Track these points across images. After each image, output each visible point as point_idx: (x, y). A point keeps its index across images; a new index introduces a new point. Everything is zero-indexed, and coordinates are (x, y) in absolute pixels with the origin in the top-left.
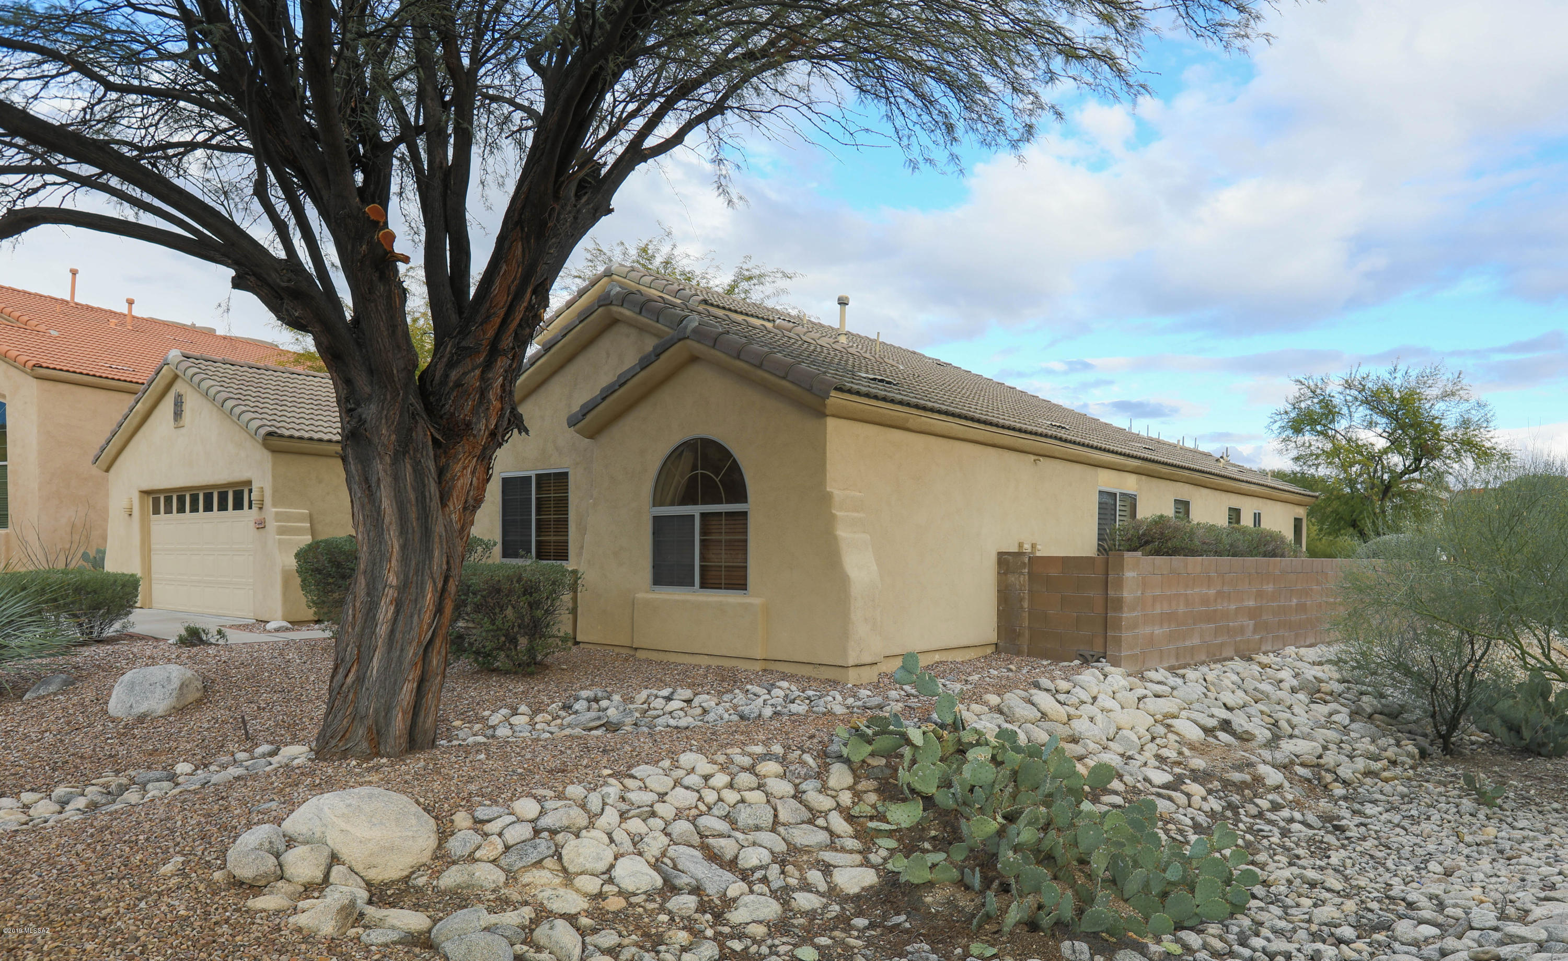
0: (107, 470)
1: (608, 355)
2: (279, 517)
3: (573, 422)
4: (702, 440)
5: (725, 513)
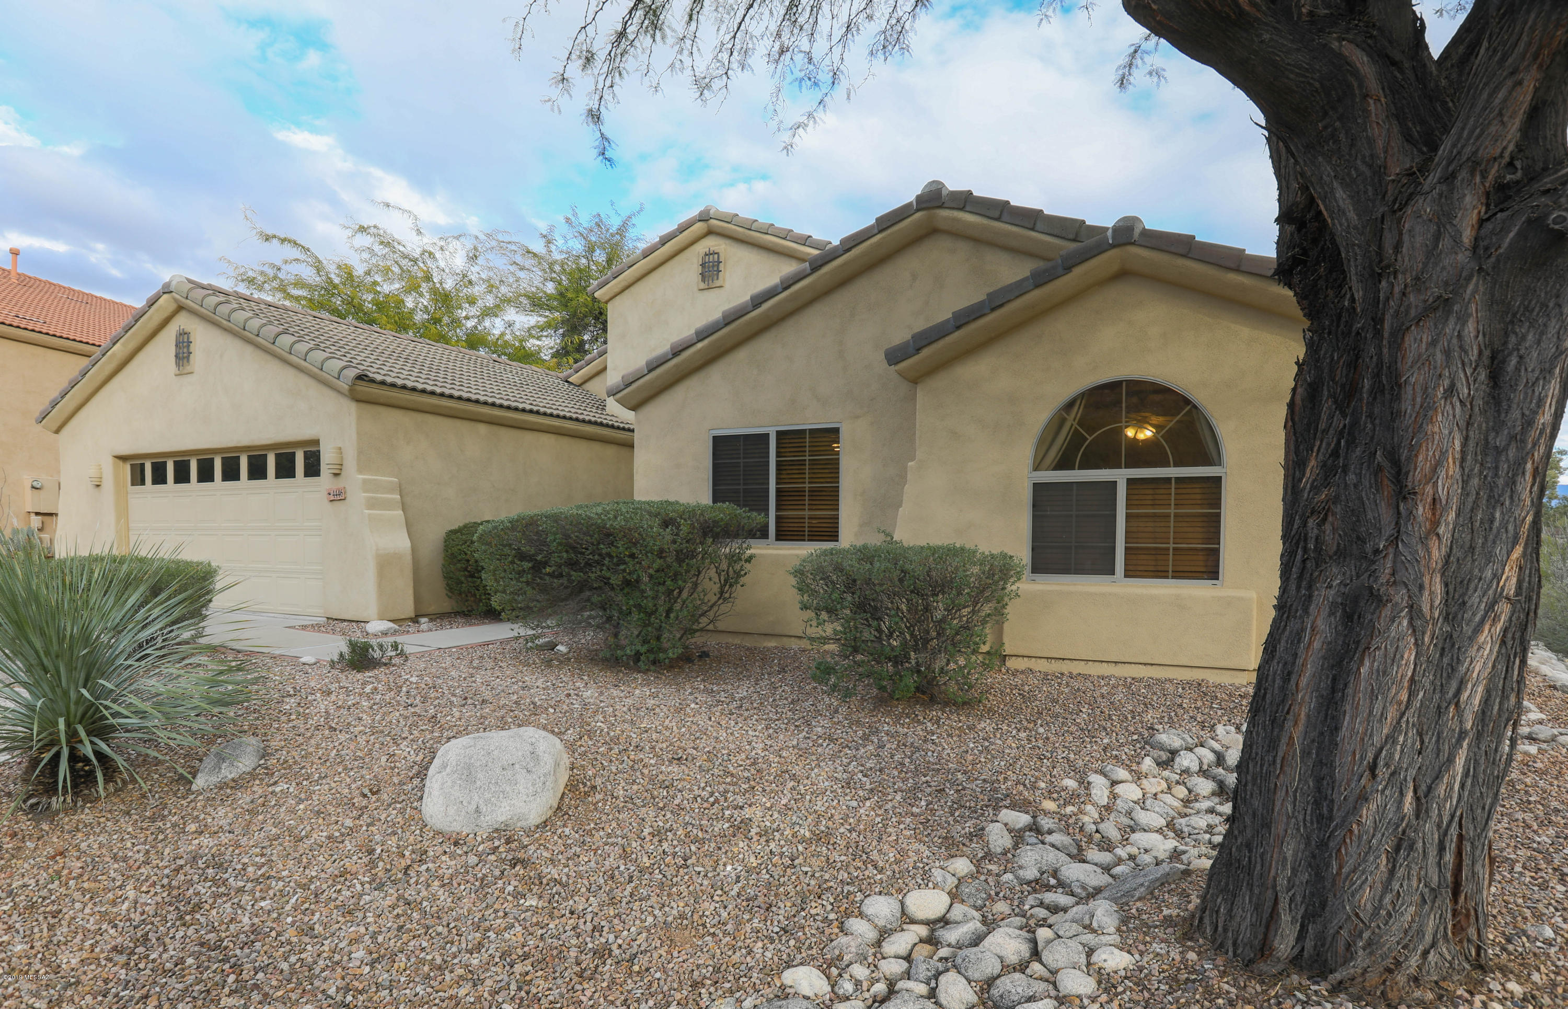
0: (57, 431)
1: (914, 277)
2: (367, 486)
3: (895, 356)
4: (1129, 382)
5: (1177, 479)
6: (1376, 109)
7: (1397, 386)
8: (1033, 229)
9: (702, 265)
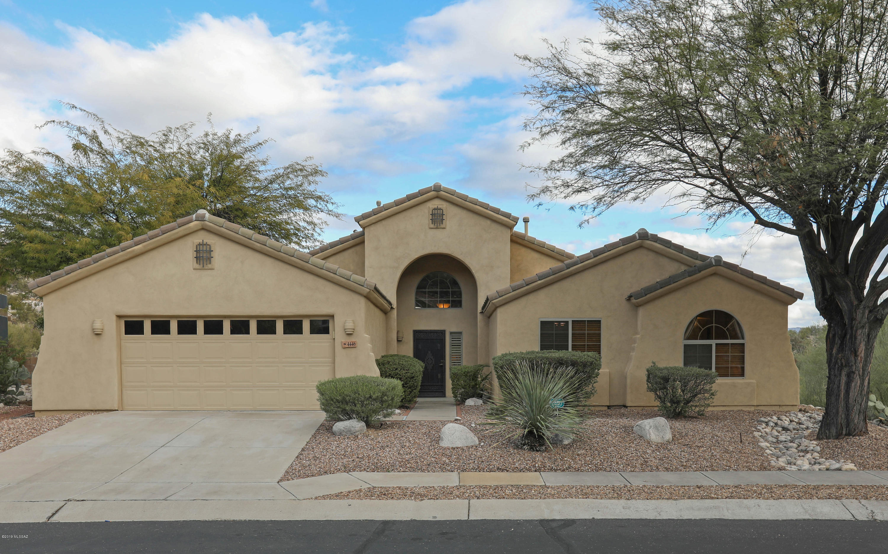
4: (716, 311)
5: (731, 344)
6: (852, 292)
7: (856, 338)
8: (682, 253)
9: (432, 214)
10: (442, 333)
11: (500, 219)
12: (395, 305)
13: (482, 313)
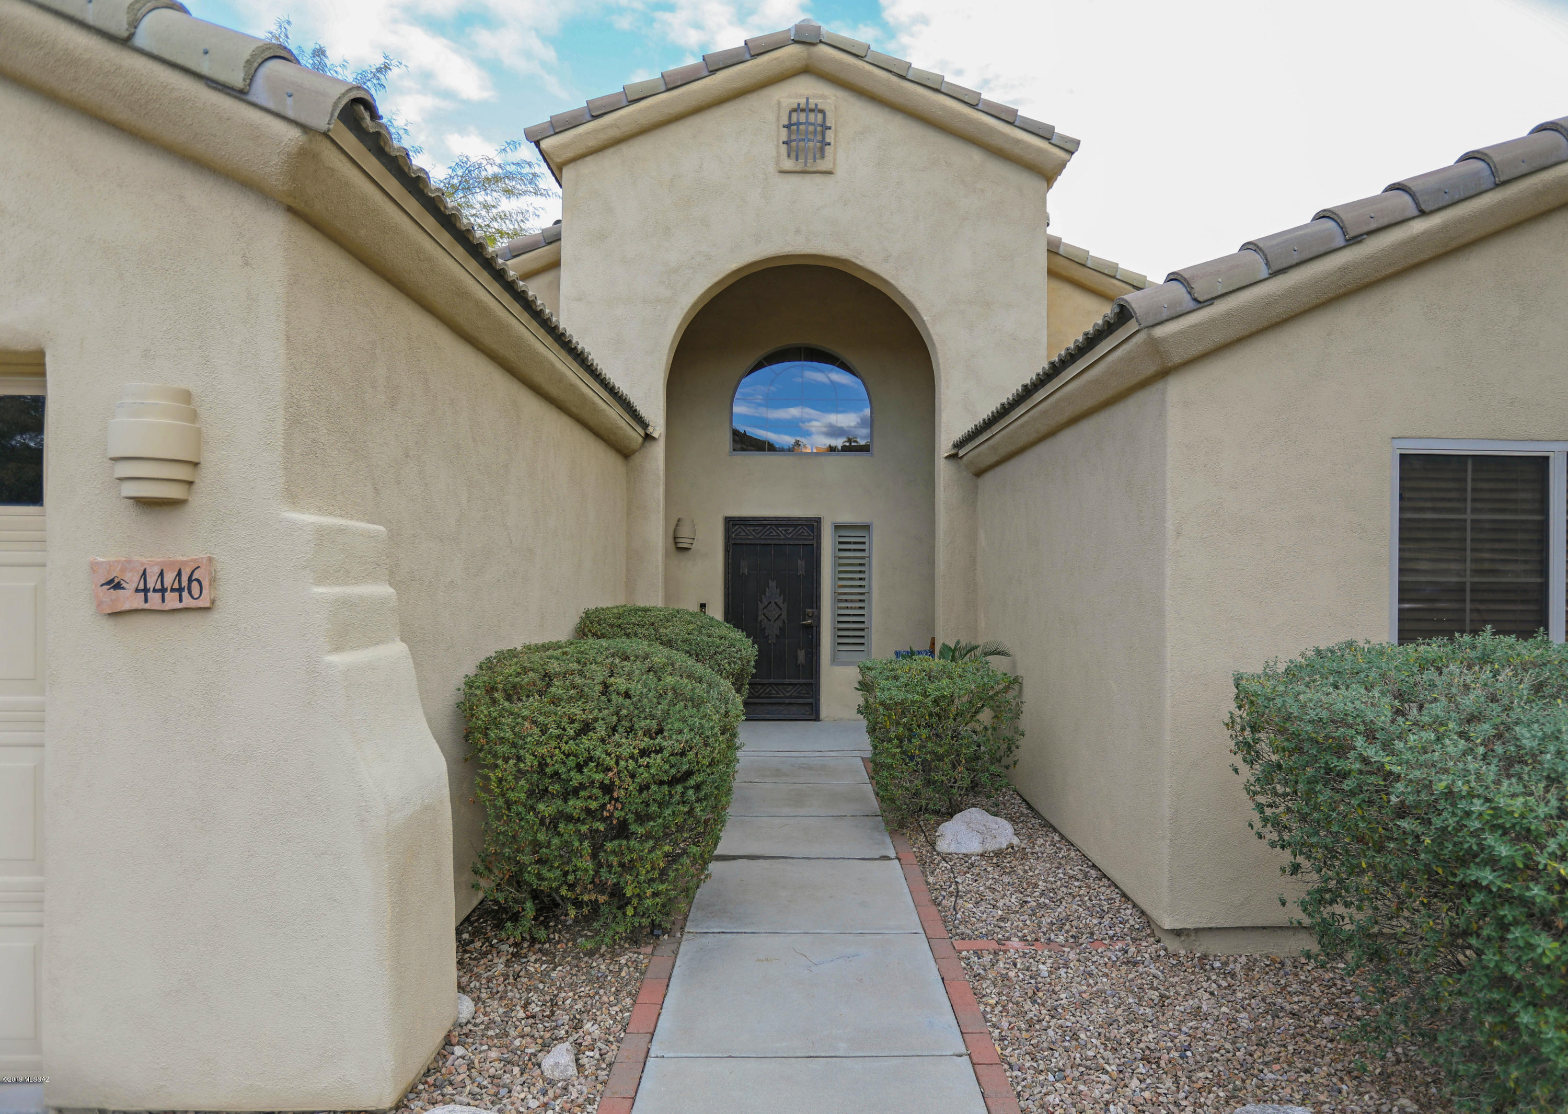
2: (325, 555)
9: (788, 127)
10: (811, 527)
11: (1018, 141)
12: (658, 428)
13: (953, 457)
